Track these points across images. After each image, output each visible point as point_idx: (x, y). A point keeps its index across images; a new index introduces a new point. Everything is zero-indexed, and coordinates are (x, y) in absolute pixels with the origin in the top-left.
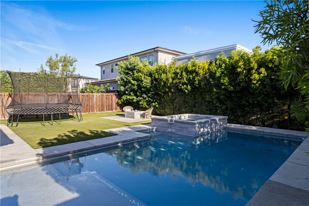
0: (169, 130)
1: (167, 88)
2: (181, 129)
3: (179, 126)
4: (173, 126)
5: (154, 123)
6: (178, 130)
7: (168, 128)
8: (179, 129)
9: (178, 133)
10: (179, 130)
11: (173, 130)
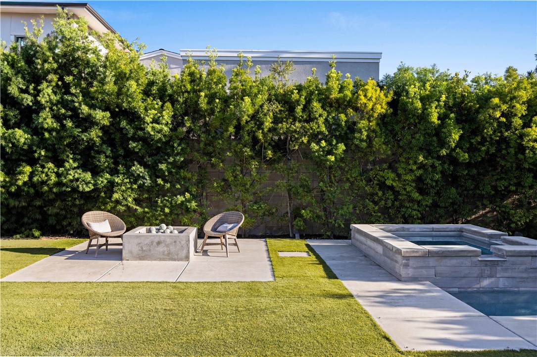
0: (486, 283)
1: (245, 146)
2: (531, 275)
3: (523, 267)
4: (499, 268)
5: (414, 268)
6: (522, 278)
7: (481, 277)
8: (524, 275)
9: (521, 289)
10: (524, 280)
11: (502, 283)
